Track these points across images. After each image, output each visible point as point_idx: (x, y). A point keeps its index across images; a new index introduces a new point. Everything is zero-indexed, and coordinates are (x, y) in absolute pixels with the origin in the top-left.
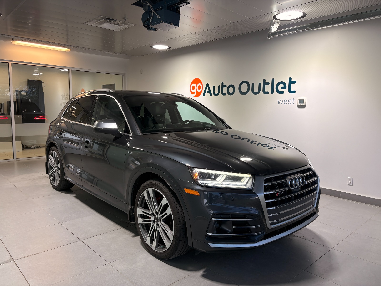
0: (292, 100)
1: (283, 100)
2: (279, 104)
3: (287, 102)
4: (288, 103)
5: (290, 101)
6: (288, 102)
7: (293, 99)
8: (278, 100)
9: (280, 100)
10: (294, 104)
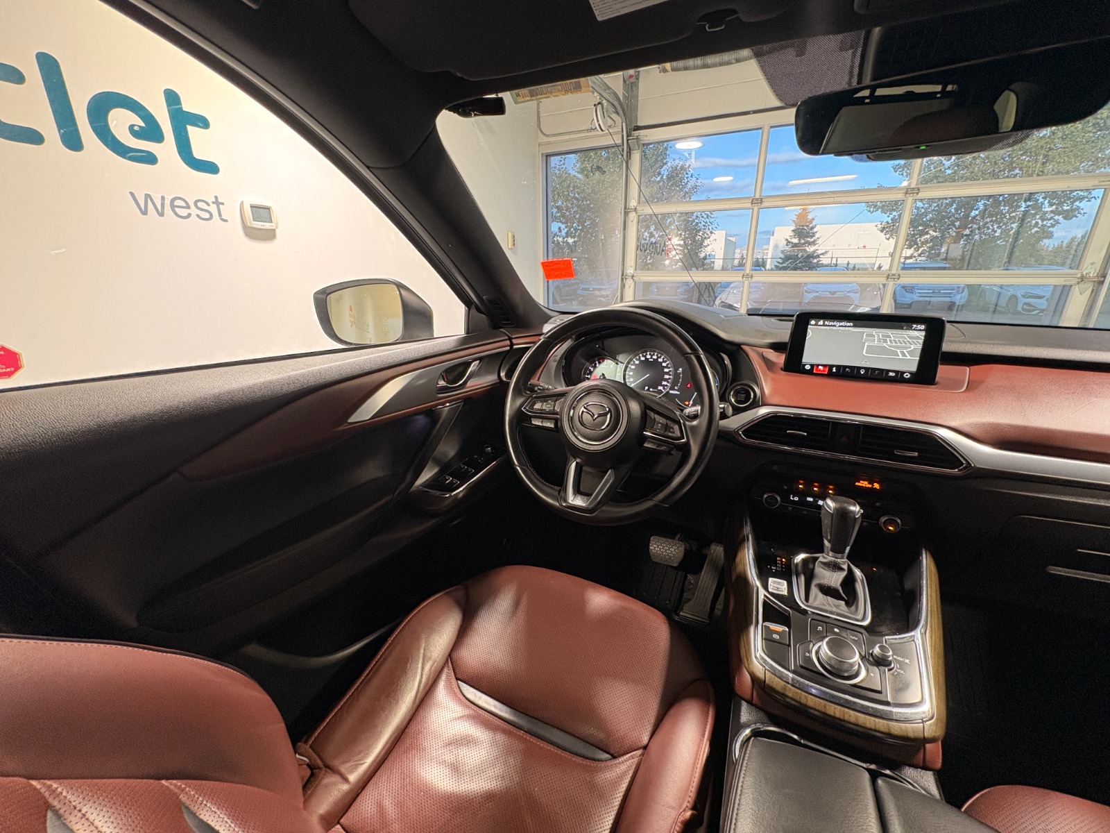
0: (211, 204)
1: (163, 198)
2: (145, 213)
3: (188, 207)
4: (194, 216)
5: (200, 204)
6: (194, 211)
7: (216, 197)
8: (132, 194)
9: (147, 196)
10: (226, 221)
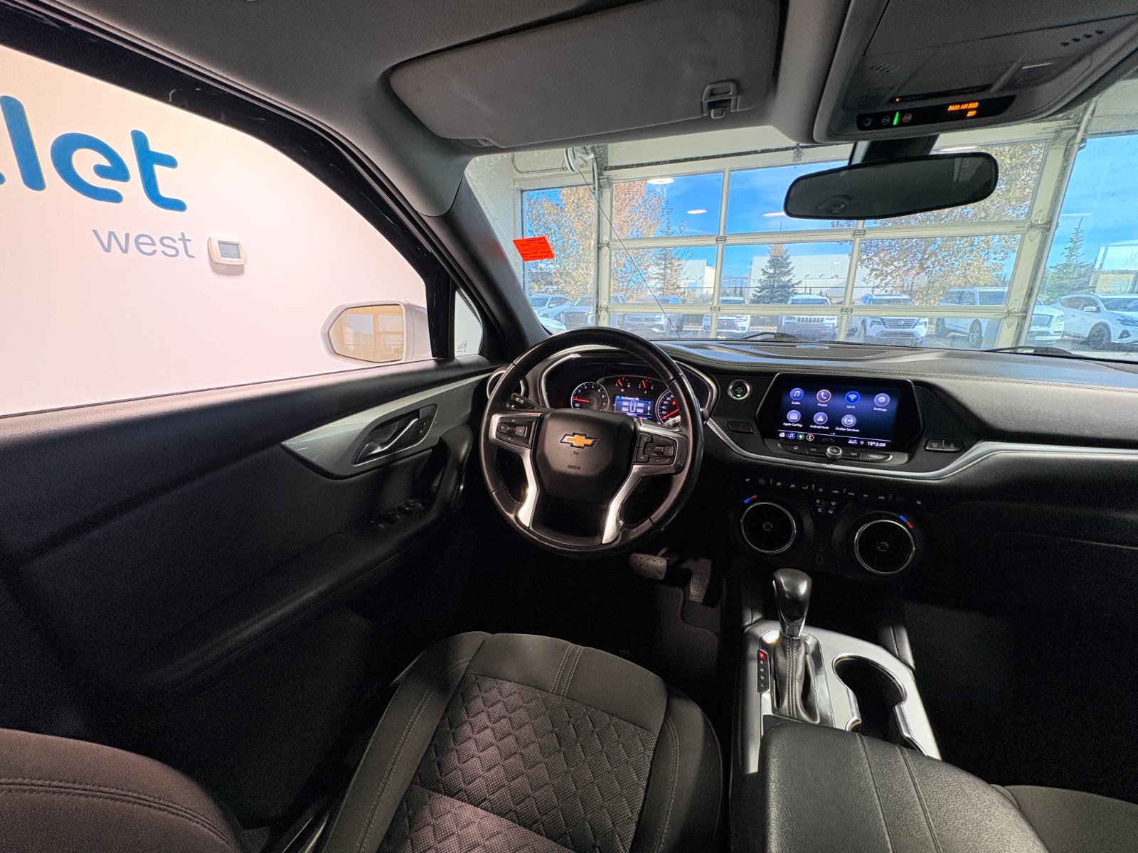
1: (127, 235)
2: (108, 250)
3: (154, 244)
4: (159, 253)
5: (165, 241)
7: (183, 234)
8: (95, 231)
9: (111, 234)
10: (193, 257)
